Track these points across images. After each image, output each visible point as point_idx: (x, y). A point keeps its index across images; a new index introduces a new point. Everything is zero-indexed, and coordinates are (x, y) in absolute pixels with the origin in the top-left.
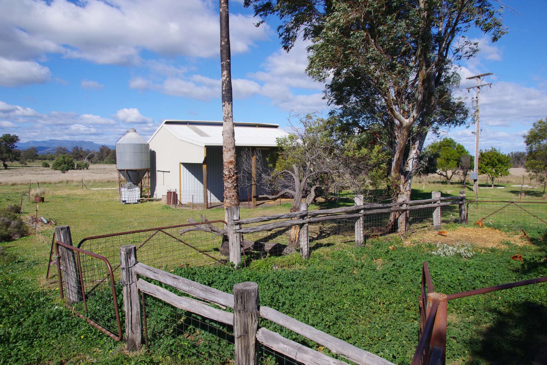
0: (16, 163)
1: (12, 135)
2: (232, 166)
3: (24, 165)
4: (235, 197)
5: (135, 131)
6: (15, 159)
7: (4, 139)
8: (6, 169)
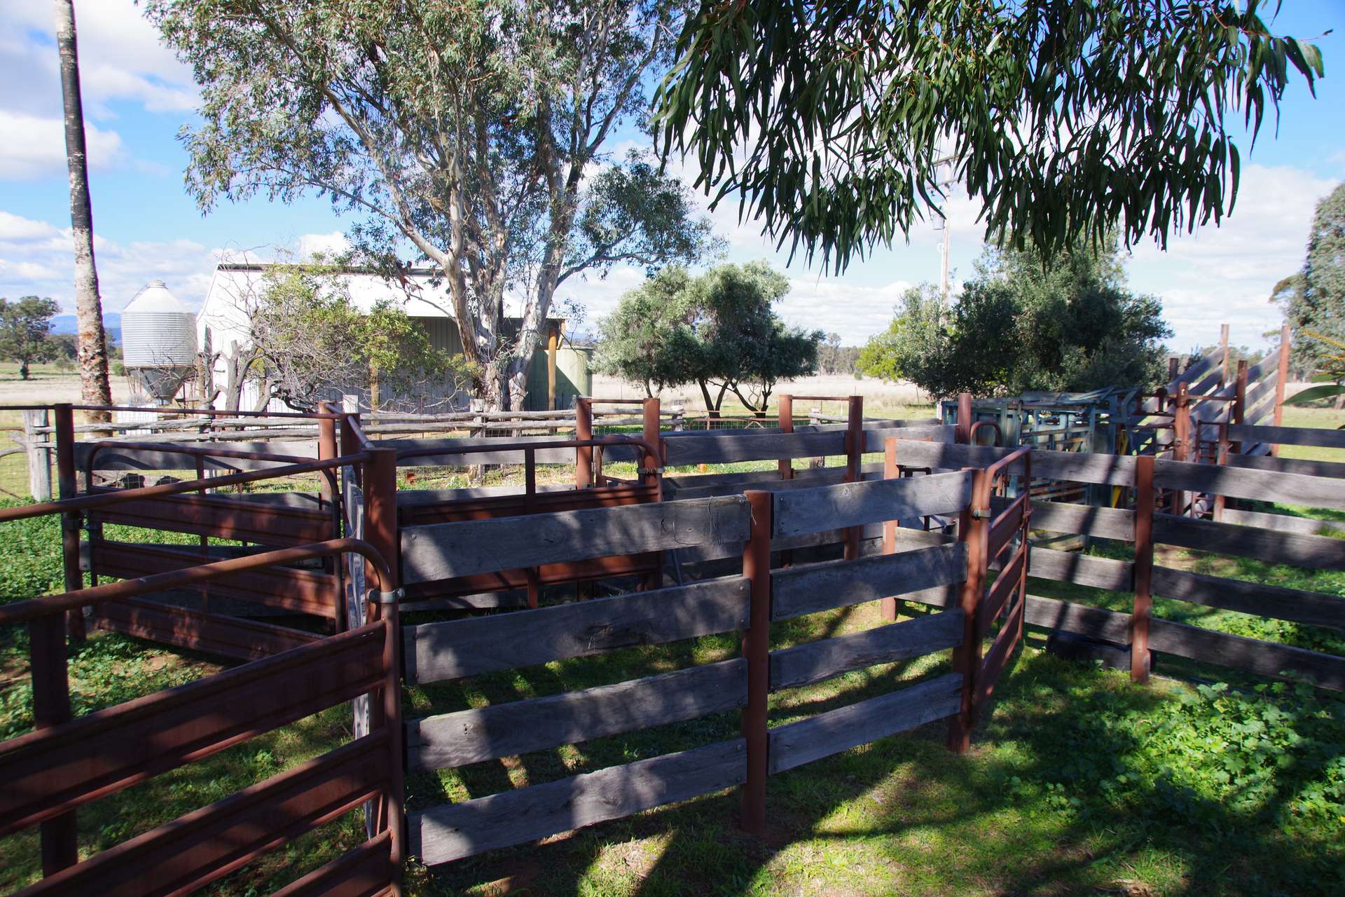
0: (51, 366)
1: (42, 298)
2: (90, 342)
3: (66, 371)
4: (97, 395)
5: (164, 285)
6: (50, 356)
7: (22, 308)
8: (25, 379)
